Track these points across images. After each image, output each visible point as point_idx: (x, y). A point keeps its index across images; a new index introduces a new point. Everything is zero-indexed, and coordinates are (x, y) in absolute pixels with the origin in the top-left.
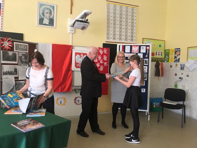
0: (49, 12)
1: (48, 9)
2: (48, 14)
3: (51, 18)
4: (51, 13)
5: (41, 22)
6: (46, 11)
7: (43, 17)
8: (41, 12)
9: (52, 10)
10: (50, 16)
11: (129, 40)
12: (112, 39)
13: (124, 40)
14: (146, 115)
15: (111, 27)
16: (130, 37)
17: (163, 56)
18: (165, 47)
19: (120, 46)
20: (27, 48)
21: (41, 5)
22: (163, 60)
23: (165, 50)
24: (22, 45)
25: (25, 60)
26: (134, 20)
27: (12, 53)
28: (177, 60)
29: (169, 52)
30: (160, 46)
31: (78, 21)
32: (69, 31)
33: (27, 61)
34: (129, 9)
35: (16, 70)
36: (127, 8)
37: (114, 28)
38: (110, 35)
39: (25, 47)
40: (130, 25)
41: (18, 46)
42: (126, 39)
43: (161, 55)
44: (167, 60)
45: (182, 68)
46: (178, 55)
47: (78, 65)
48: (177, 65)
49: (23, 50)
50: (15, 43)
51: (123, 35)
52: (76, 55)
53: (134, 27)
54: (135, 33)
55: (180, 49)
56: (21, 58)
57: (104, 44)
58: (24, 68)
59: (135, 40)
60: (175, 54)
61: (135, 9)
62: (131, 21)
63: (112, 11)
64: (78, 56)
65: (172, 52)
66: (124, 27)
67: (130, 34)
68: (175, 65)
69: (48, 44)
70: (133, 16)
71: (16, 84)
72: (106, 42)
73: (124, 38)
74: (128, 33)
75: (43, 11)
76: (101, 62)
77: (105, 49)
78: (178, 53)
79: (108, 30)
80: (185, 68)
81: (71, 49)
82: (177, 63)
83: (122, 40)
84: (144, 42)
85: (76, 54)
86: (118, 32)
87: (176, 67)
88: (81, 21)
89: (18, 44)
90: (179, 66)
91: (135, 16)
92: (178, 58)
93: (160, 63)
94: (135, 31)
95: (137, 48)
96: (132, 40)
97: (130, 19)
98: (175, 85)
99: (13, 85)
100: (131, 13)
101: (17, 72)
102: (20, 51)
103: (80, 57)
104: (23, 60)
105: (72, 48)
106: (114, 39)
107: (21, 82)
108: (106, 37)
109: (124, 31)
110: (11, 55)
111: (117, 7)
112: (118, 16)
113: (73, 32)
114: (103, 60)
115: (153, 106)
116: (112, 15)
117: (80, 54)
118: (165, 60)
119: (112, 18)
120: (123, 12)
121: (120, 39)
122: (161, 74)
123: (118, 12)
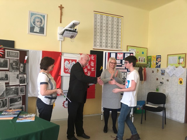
0: (40, 21)
1: (39, 18)
2: (39, 22)
3: (41, 26)
4: (41, 22)
5: (32, 30)
6: (37, 20)
7: (34, 25)
8: (32, 21)
9: (42, 19)
10: (40, 25)
11: (115, 47)
12: (99, 46)
13: (110, 47)
14: (130, 116)
15: (98, 36)
16: (115, 45)
17: (146, 63)
18: (147, 54)
19: (106, 53)
20: (18, 55)
21: (32, 14)
22: (145, 66)
23: (148, 57)
24: (13, 52)
25: (16, 67)
26: (119, 30)
27: (4, 60)
28: (158, 66)
29: (151, 59)
30: (143, 53)
31: (67, 30)
32: (58, 39)
33: (18, 67)
34: (115, 19)
35: (7, 76)
36: (113, 18)
37: (101, 36)
38: (97, 43)
39: (16, 54)
40: (116, 33)
41: (9, 54)
42: (112, 47)
43: (144, 61)
44: (149, 66)
45: (163, 74)
46: (159, 62)
47: (66, 71)
48: (158, 70)
49: (14, 57)
50: (6, 50)
51: (109, 43)
52: (65, 62)
53: (119, 36)
54: (120, 41)
55: (160, 56)
56: (12, 64)
57: (91, 51)
58: (15, 74)
59: (120, 47)
60: (157, 60)
61: (120, 19)
62: (116, 31)
63: (98, 20)
64: (67, 62)
65: (154, 58)
66: (110, 35)
67: (116, 42)
68: (157, 71)
69: (39, 51)
70: (118, 25)
71: (6, 90)
72: (93, 49)
73: (110, 46)
74: (114, 41)
75: (34, 20)
76: (89, 68)
77: (92, 55)
78: (159, 60)
79: (95, 38)
80: (165, 74)
81: (60, 55)
82: (159, 69)
83: (108, 47)
84: (128, 49)
85: (65, 60)
86: (105, 40)
87: (158, 72)
88: (70, 31)
89: (9, 52)
90: (160, 72)
91: (120, 26)
92: (159, 64)
93: (143, 68)
94: (120, 39)
95: (122, 55)
96: (117, 47)
97: (115, 28)
98: (157, 89)
99: (4, 91)
100: (116, 23)
101: (8, 78)
102: (11, 58)
103: (69, 63)
104: (14, 66)
105: (62, 55)
106: (101, 46)
107: (12, 87)
108: (93, 45)
109: (110, 39)
110: (2, 62)
111: (104, 17)
112: (104, 25)
113: (63, 40)
114: (91, 66)
115: (137, 109)
116: (99, 24)
117: (68, 60)
118: (148, 66)
119: (99, 27)
120: (109, 21)
121: (106, 46)
122: (144, 79)
123: (104, 22)
